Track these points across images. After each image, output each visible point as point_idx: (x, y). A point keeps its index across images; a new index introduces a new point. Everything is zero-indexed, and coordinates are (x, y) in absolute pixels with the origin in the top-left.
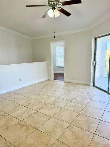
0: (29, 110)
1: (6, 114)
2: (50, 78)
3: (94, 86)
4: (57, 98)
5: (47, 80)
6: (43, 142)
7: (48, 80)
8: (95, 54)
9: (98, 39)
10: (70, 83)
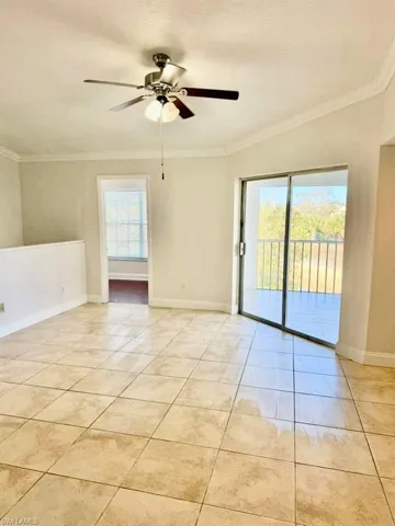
0: (90, 398)
1: (21, 421)
2: (93, 298)
3: (240, 312)
4: (159, 356)
5: (84, 305)
6: (189, 462)
7: (90, 304)
8: (242, 224)
9: (249, 183)
10: (170, 309)
